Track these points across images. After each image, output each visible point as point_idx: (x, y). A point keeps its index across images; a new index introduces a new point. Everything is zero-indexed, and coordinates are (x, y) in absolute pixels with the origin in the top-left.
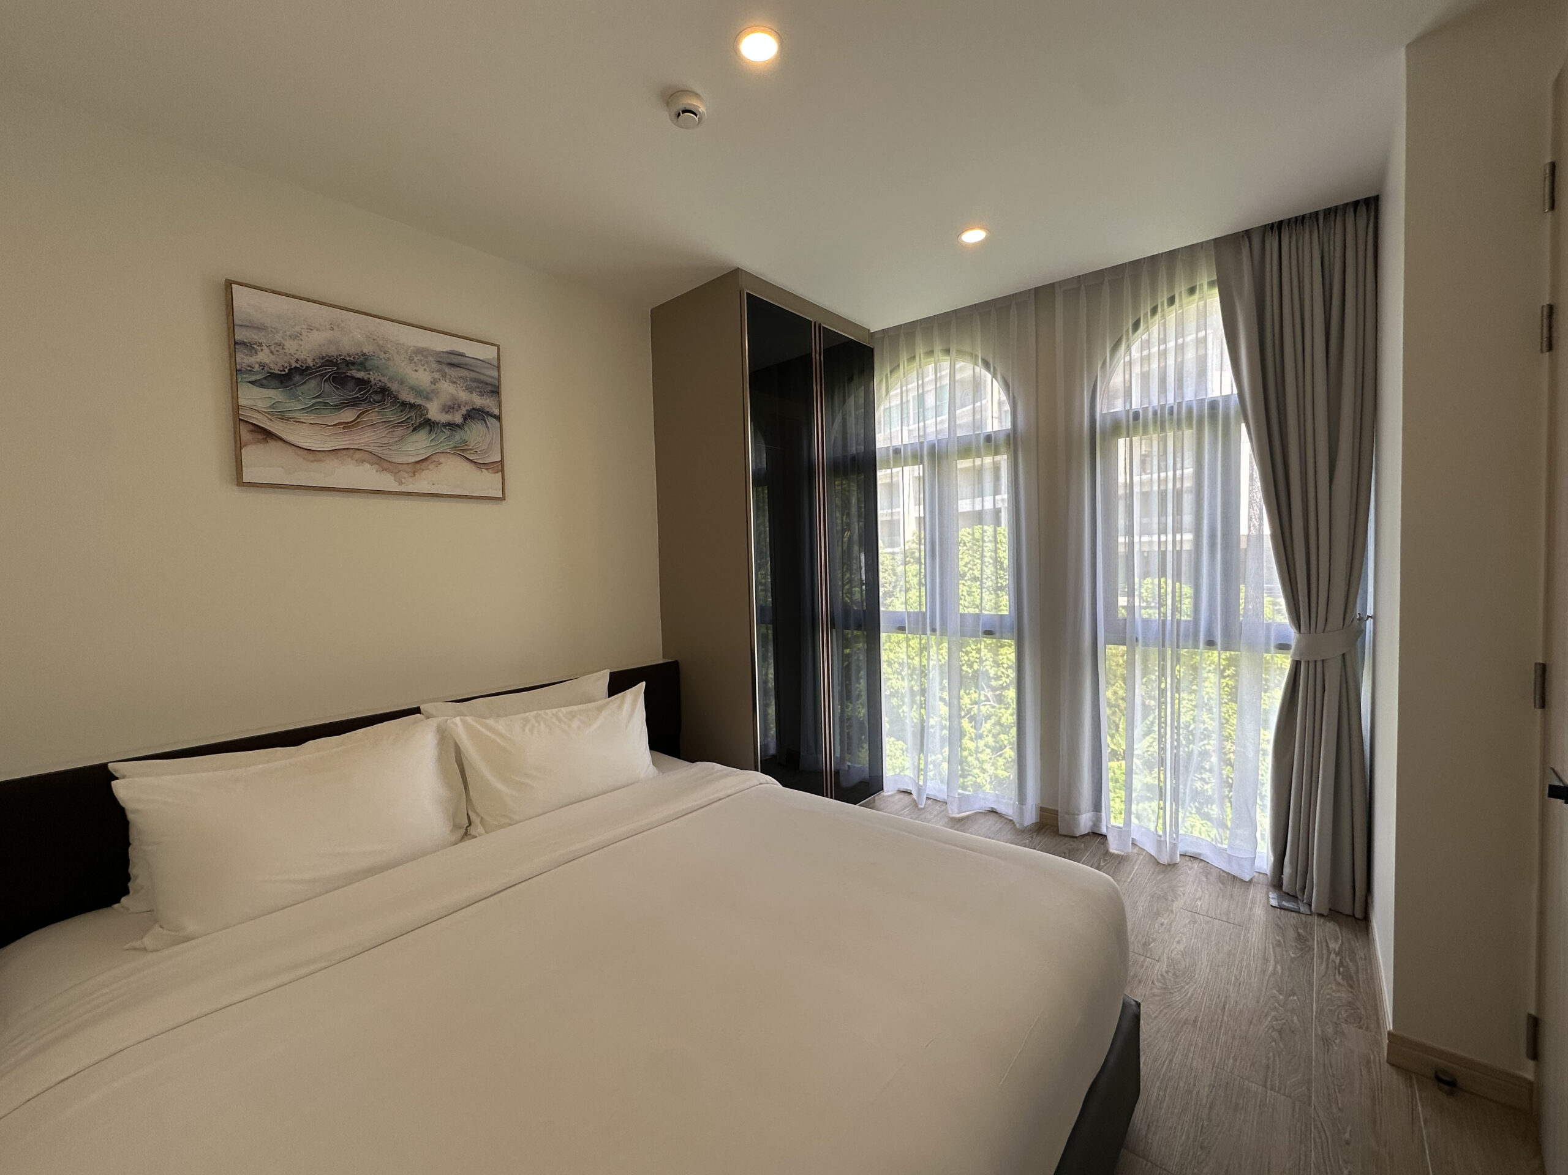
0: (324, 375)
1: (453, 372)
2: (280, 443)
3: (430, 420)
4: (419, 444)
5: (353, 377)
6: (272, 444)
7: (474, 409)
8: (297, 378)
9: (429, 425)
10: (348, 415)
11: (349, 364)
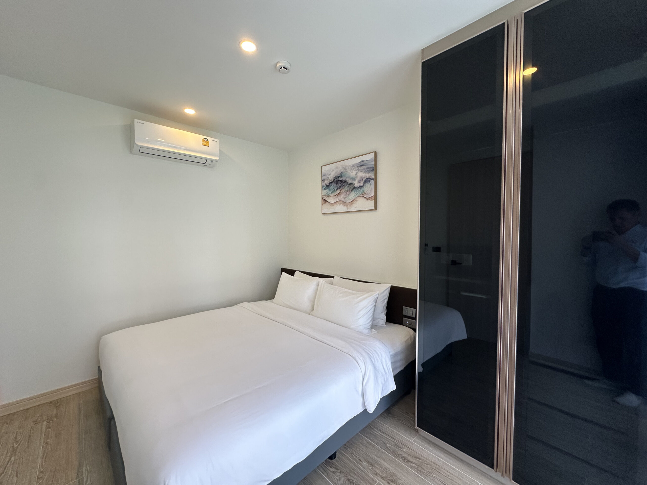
0: (334, 182)
1: (361, 168)
2: (328, 203)
3: (355, 187)
4: (353, 195)
5: (340, 180)
6: (327, 203)
7: (366, 179)
8: (330, 185)
9: (355, 188)
10: (338, 192)
11: (339, 177)
